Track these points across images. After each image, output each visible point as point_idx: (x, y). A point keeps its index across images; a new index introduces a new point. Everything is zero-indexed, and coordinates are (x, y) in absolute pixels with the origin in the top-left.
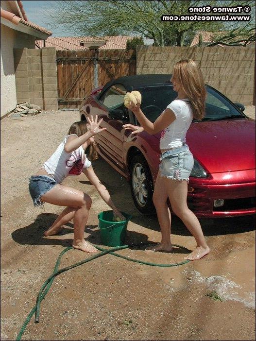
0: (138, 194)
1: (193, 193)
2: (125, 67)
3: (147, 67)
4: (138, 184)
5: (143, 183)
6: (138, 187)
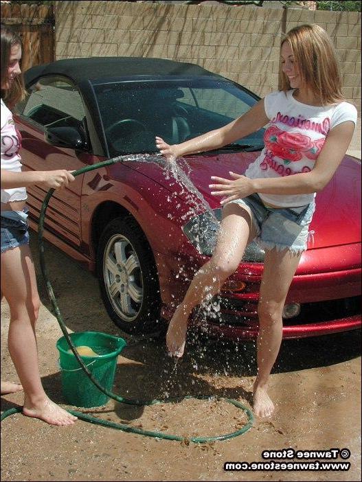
0: (118, 296)
1: (241, 292)
2: (33, 39)
3: (78, 42)
4: (118, 276)
5: (131, 274)
6: (119, 281)
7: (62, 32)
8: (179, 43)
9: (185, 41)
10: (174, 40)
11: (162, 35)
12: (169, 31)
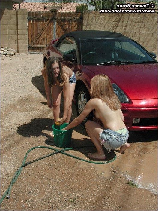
2: (75, 24)
3: (90, 26)
4: (81, 106)
5: (84, 105)
7: (85, 22)
8: (126, 26)
9: (128, 26)
10: (124, 25)
11: (120, 23)
12: (123, 22)
